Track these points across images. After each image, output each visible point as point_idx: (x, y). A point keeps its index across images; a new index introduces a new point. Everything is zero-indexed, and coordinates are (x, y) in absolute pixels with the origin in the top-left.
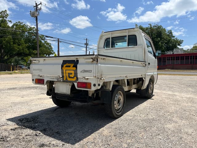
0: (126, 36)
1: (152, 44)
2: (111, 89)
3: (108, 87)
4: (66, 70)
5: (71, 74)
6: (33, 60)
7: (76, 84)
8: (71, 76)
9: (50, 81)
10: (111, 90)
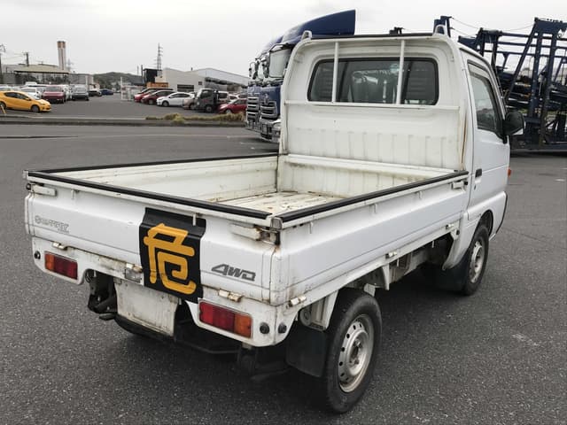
0: (398, 59)
1: (496, 88)
2: (326, 323)
3: (318, 317)
4: (157, 250)
5: (178, 268)
6: (36, 183)
7: (194, 308)
8: (175, 273)
9: (98, 273)
10: (327, 326)
